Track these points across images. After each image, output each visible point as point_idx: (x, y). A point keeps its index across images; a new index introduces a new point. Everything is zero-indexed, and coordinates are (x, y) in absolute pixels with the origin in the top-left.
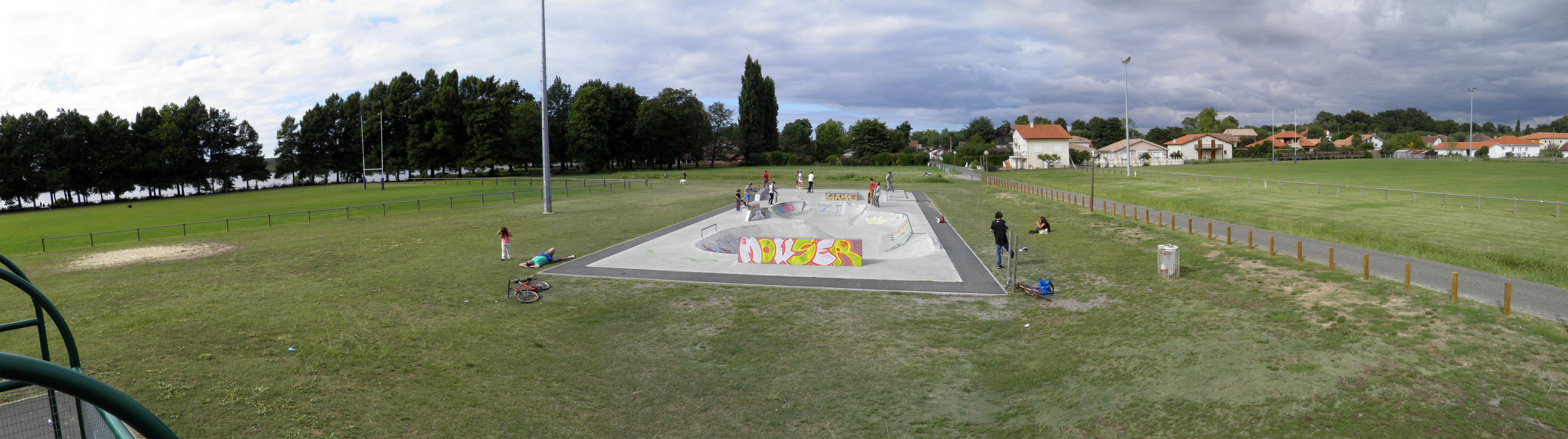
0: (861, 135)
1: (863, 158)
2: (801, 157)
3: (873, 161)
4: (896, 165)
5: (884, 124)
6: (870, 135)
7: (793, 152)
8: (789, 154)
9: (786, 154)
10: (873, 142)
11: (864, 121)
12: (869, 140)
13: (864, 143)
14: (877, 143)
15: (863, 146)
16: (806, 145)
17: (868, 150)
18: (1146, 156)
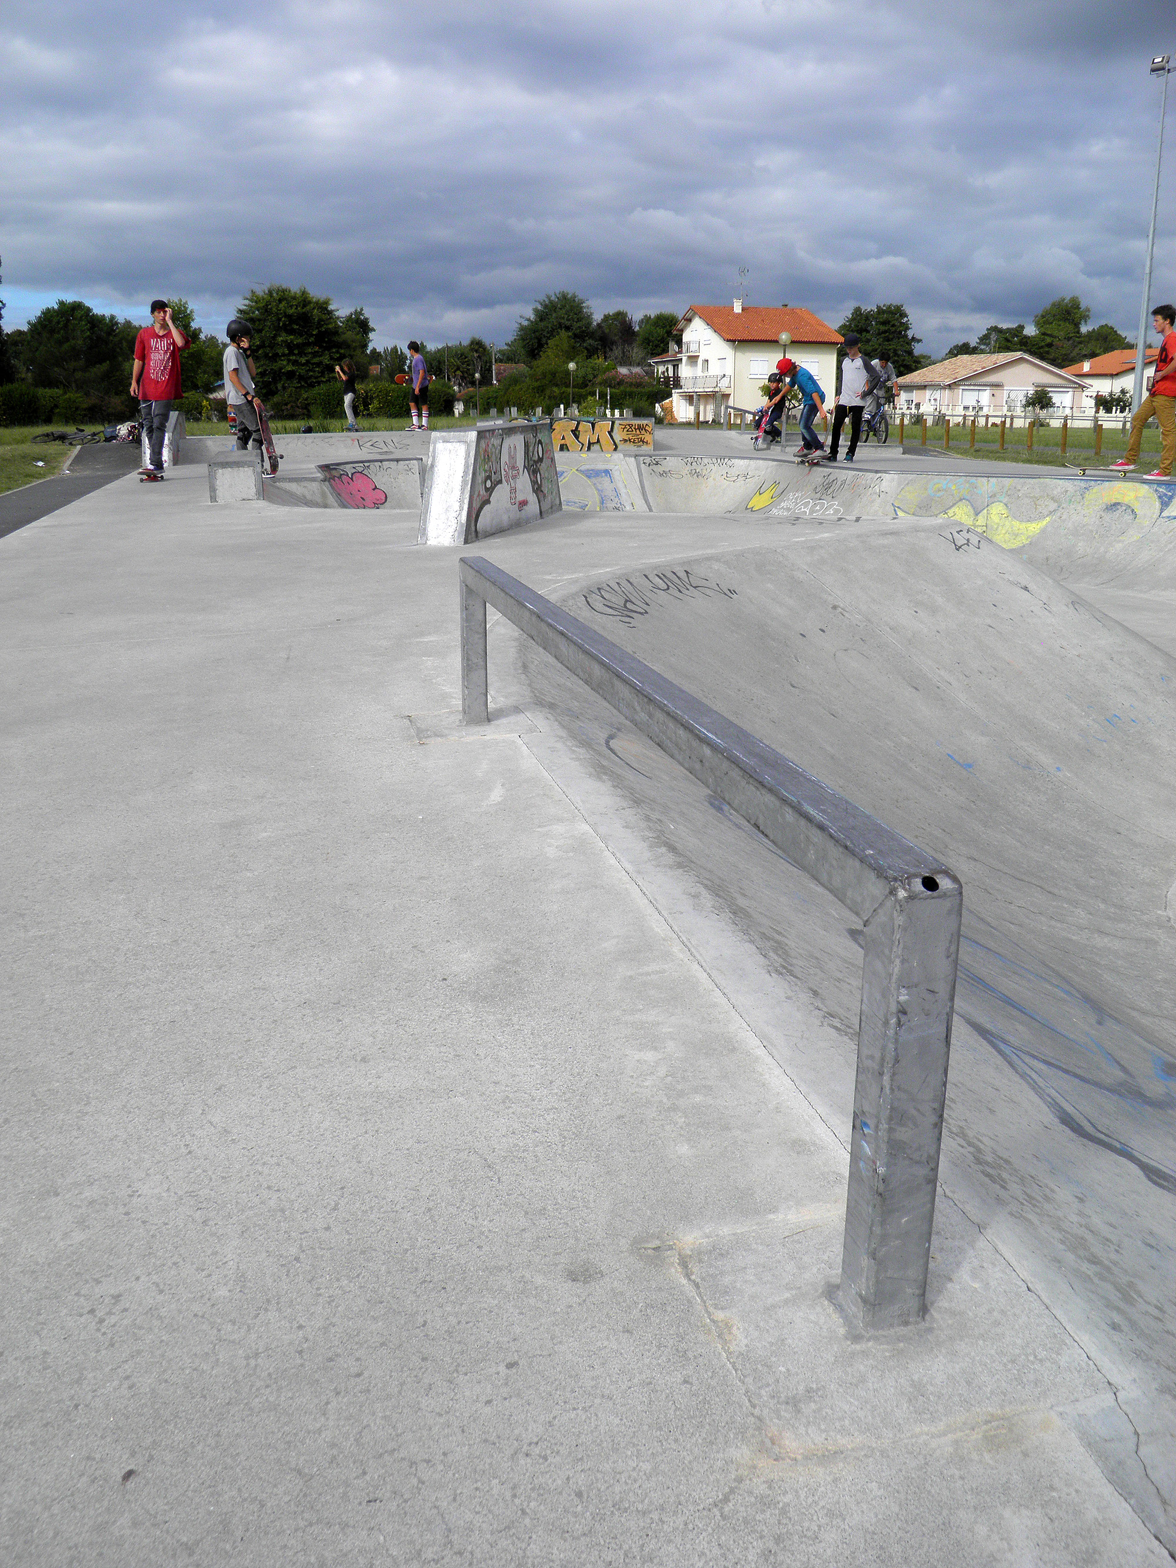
0: (267, 333)
1: (276, 399)
2: (93, 400)
3: (306, 407)
4: (370, 415)
5: (327, 303)
6: (291, 332)
7: (66, 387)
8: (57, 392)
9: (49, 392)
10: (300, 354)
11: (270, 293)
12: (290, 346)
13: (275, 357)
14: (315, 354)
15: (275, 366)
16: (105, 366)
17: (290, 375)
18: (1041, 400)
